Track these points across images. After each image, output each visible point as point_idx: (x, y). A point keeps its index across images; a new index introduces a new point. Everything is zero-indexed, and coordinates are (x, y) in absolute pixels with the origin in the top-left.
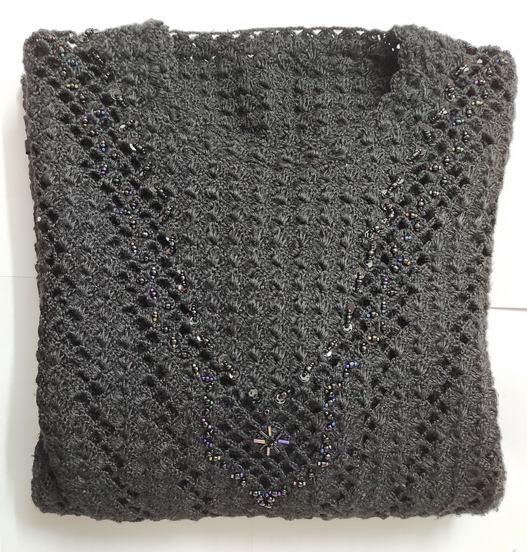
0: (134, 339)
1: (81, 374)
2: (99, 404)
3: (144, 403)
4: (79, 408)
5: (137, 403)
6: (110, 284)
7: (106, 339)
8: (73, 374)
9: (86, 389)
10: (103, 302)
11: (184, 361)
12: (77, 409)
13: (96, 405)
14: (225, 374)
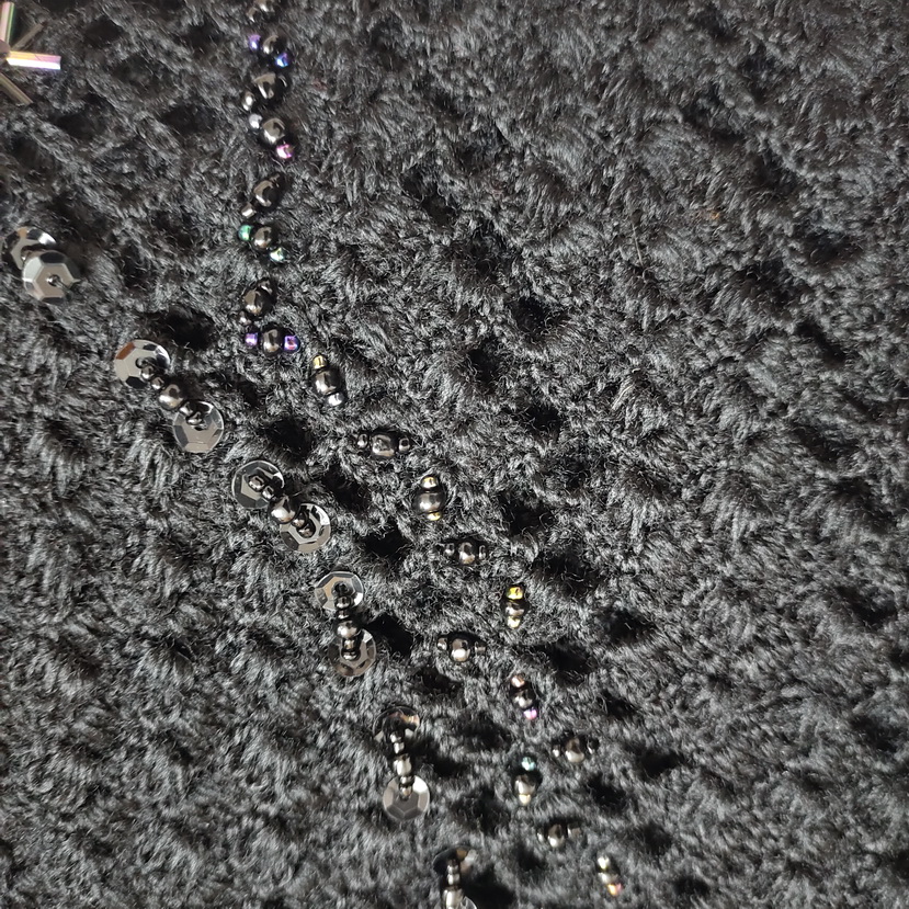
0: (602, 509)
1: (834, 355)
2: (755, 224)
3: (558, 231)
4: (841, 206)
5: (589, 230)
6: (709, 737)
7: (722, 507)
8: (867, 355)
9: (810, 290)
10: (739, 665)
11: (380, 418)
12: (850, 201)
13: (765, 219)
14: (195, 361)
